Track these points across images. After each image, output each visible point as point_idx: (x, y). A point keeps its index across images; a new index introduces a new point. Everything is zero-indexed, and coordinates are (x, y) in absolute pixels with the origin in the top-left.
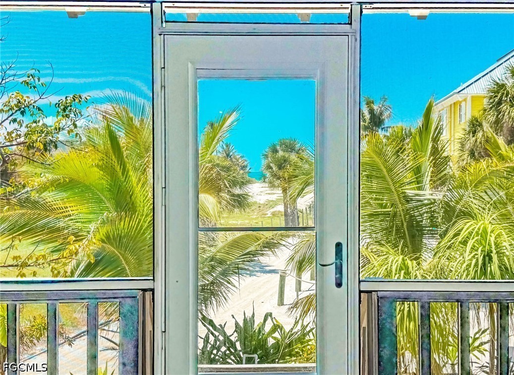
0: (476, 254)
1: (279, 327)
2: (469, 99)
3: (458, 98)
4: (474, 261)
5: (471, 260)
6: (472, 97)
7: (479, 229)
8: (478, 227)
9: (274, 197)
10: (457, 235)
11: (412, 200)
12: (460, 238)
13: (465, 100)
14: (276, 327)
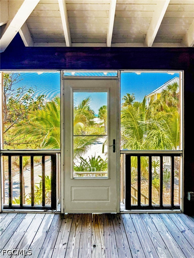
0: (157, 140)
1: (102, 160)
2: (156, 94)
3: (153, 94)
4: (156, 142)
5: (155, 142)
6: (157, 94)
7: (157, 133)
8: (157, 132)
9: (102, 122)
10: (151, 134)
11: (140, 124)
12: (152, 135)
13: (155, 95)
14: (101, 160)
